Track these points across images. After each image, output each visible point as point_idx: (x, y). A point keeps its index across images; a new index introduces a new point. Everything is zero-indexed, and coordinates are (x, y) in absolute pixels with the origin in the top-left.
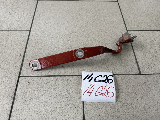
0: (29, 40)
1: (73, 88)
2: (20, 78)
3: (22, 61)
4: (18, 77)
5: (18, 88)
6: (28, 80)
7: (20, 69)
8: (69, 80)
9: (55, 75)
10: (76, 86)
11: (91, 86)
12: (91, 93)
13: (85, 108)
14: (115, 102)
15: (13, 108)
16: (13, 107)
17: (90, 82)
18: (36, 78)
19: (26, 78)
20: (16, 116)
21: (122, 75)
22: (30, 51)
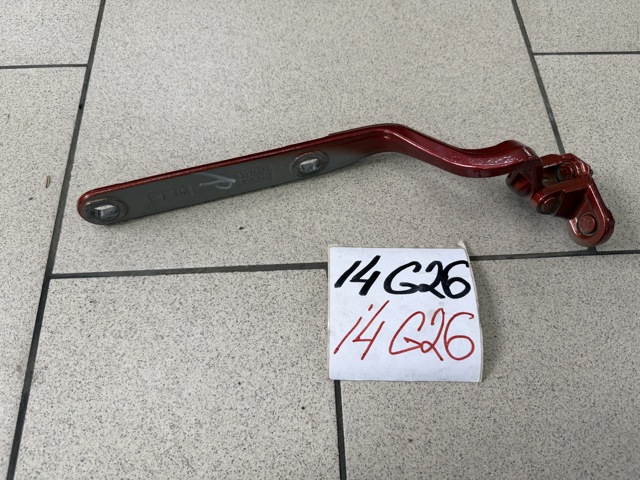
0: (85, 111)
1: (289, 324)
2: (52, 281)
3: (59, 207)
4: (43, 278)
5: (42, 329)
6: (86, 291)
7: (49, 244)
8: (273, 287)
9: (209, 265)
10: (305, 312)
11: (370, 309)
12: (372, 341)
13: (344, 409)
14: (478, 380)
15: (27, 417)
16: (28, 411)
17: (364, 291)
18: (121, 279)
19: (77, 281)
20: (42, 449)
21: (511, 257)
22: (90, 159)
